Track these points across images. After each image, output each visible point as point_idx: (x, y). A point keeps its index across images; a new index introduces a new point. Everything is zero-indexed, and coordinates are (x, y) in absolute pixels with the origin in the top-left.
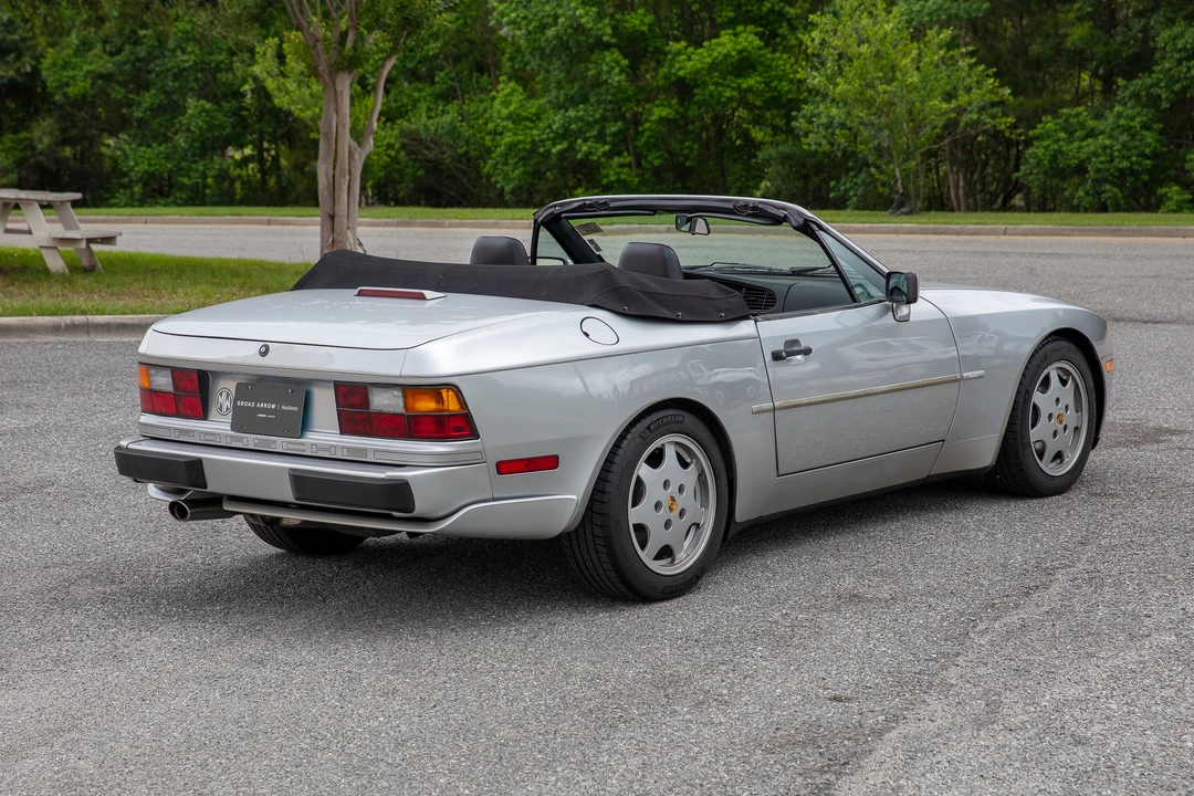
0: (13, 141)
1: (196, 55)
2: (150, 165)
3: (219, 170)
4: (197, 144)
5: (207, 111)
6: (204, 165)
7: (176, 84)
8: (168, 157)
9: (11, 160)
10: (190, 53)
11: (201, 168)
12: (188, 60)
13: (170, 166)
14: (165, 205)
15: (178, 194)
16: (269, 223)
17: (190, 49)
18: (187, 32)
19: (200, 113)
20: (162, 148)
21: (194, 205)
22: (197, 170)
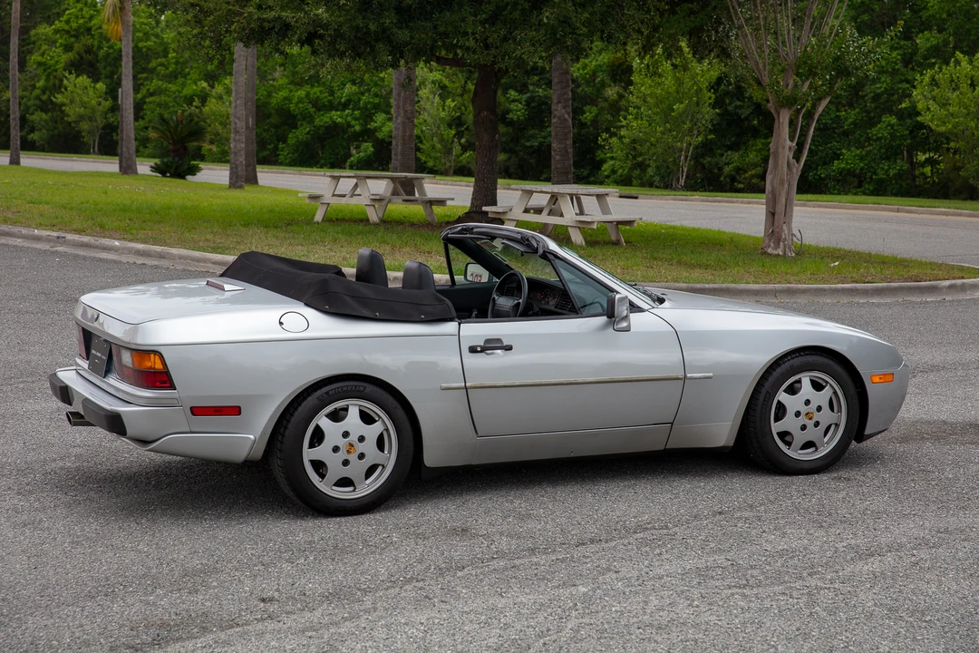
0: (763, 143)
1: (887, 84)
2: (847, 163)
3: (899, 170)
4: (883, 151)
5: (892, 126)
6: (889, 166)
7: (873, 105)
8: (862, 159)
9: (759, 158)
10: (883, 82)
11: (886, 167)
12: (881, 88)
13: (862, 165)
14: (855, 194)
15: (867, 186)
16: (898, 211)
17: (883, 79)
18: (883, 67)
19: (886, 127)
20: (858, 152)
21: (878, 195)
22: (883, 169)
